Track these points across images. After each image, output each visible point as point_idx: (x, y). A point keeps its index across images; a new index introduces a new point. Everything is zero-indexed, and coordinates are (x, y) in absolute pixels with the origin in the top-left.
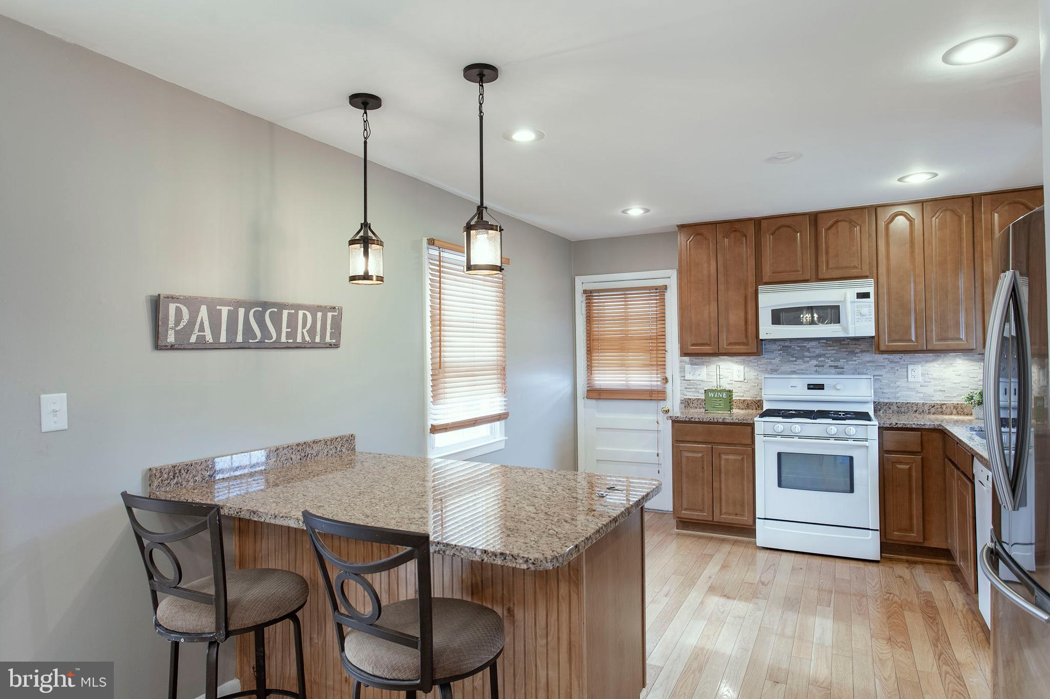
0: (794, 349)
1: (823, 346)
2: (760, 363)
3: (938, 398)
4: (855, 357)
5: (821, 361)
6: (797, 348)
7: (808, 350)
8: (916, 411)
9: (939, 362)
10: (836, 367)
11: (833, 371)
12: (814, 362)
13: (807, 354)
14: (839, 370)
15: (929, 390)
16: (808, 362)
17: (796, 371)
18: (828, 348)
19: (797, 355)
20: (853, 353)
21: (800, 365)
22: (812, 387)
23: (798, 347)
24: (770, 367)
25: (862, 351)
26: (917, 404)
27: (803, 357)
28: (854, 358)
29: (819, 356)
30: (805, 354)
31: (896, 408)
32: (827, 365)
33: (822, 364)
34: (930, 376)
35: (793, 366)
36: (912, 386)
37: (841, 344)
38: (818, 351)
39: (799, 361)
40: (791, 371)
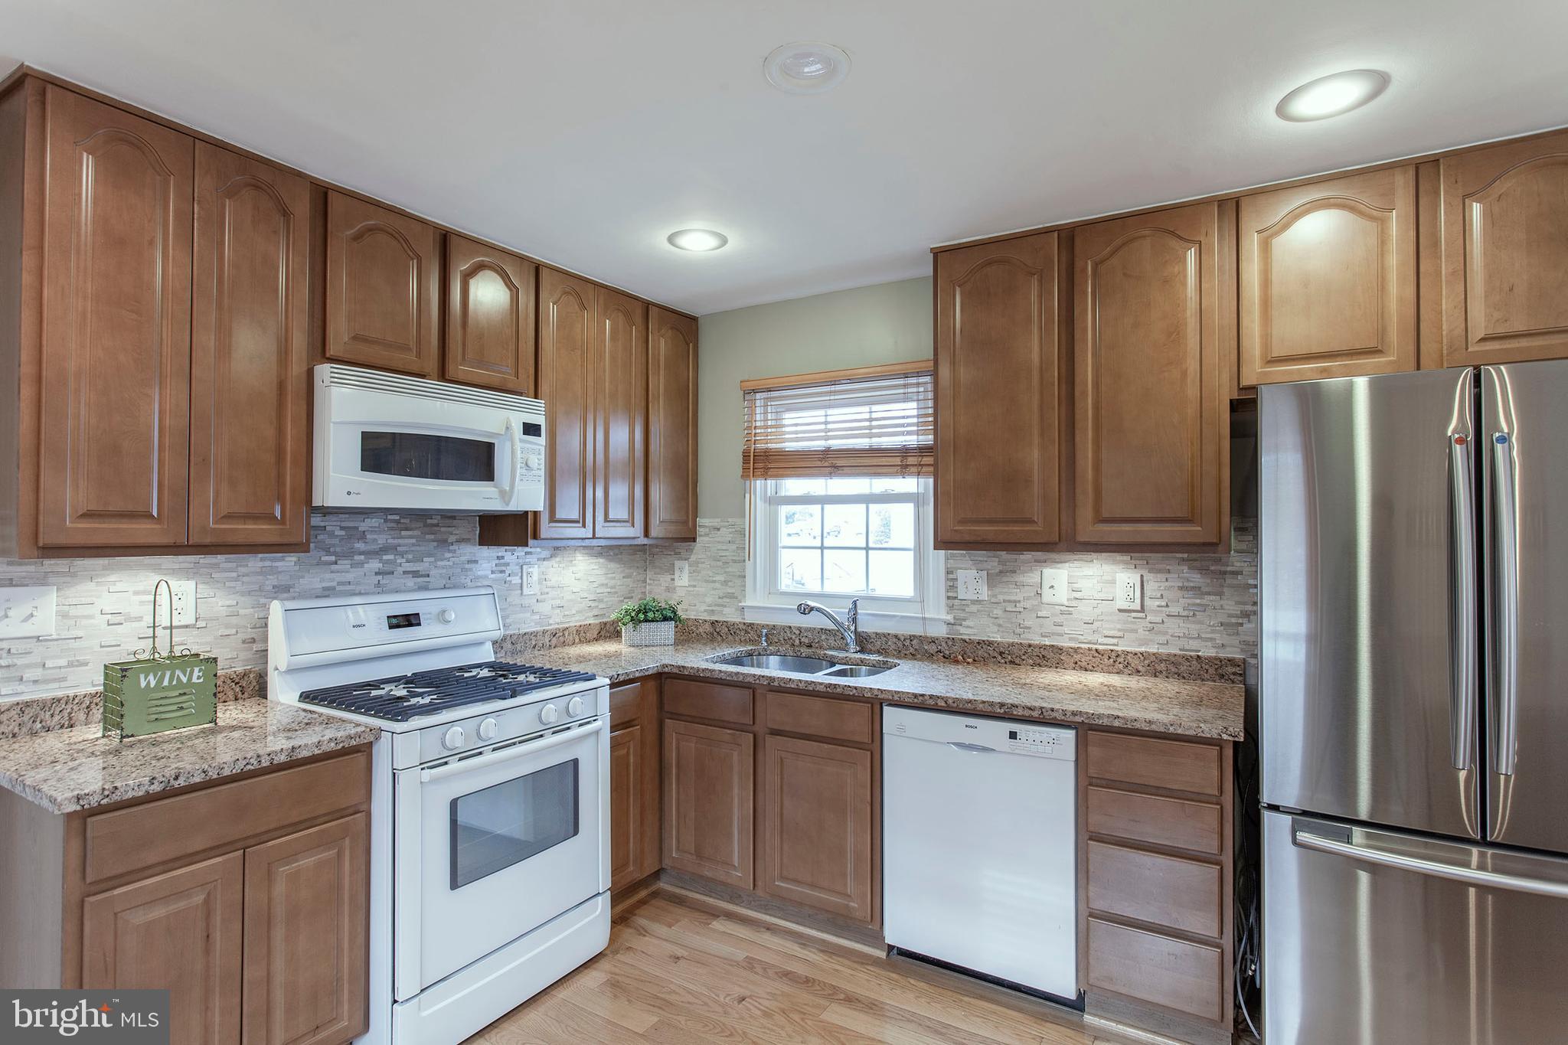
0: (332, 535)
1: (392, 529)
2: (242, 570)
3: (556, 621)
4: (449, 551)
5: (388, 562)
6: (338, 532)
7: (363, 536)
8: (534, 647)
9: (558, 559)
10: (416, 574)
11: (411, 582)
12: (375, 565)
13: (360, 546)
14: (422, 581)
15: (545, 608)
16: (361, 564)
17: (334, 588)
18: (403, 533)
19: (338, 549)
20: (443, 543)
21: (345, 571)
22: (394, 621)
23: (342, 528)
24: (272, 581)
25: (460, 541)
26: (535, 634)
27: (349, 554)
28: (448, 555)
29: (385, 549)
30: (357, 545)
31: (510, 646)
32: (400, 570)
33: (388, 568)
34: (549, 584)
35: (328, 576)
36: (526, 602)
37: (426, 525)
38: (382, 540)
39: (344, 564)
40: (325, 589)
